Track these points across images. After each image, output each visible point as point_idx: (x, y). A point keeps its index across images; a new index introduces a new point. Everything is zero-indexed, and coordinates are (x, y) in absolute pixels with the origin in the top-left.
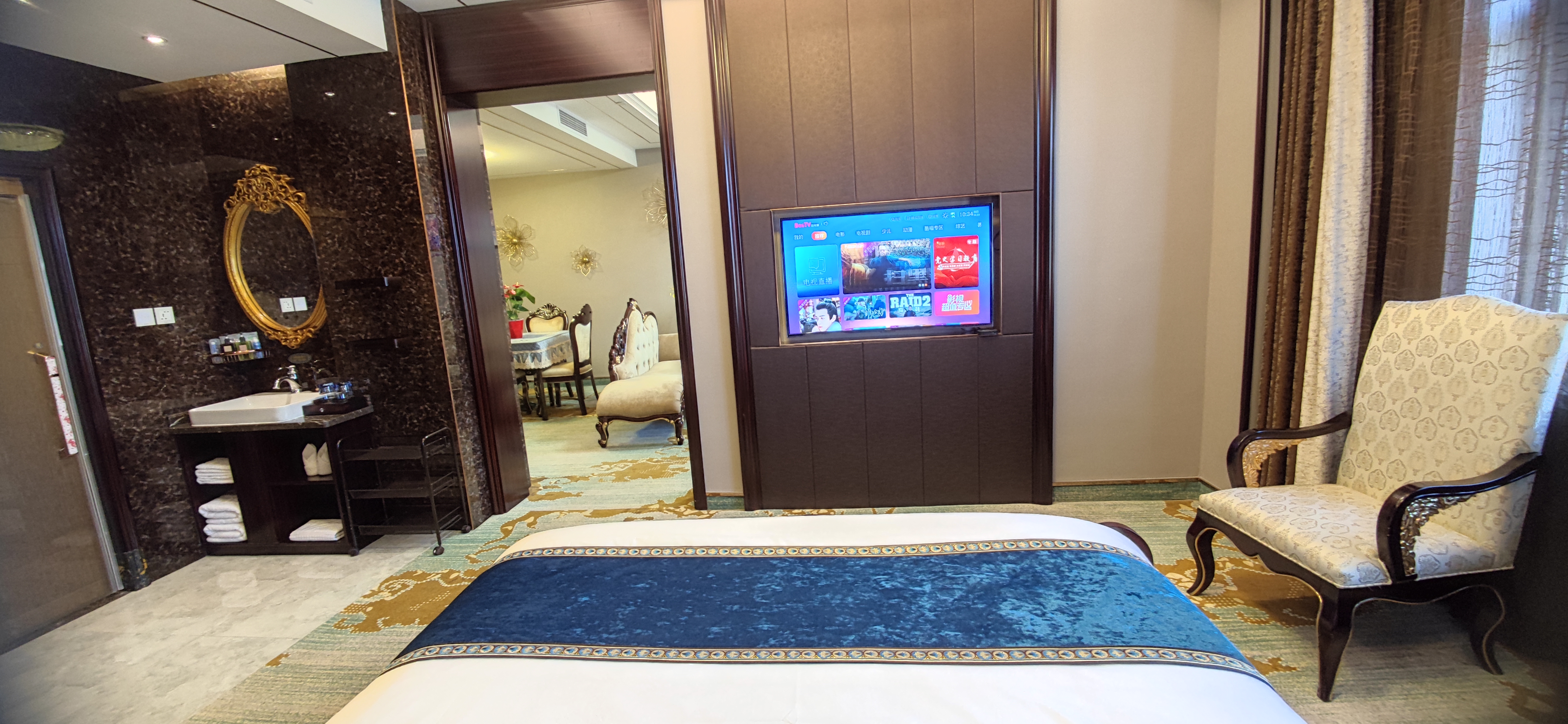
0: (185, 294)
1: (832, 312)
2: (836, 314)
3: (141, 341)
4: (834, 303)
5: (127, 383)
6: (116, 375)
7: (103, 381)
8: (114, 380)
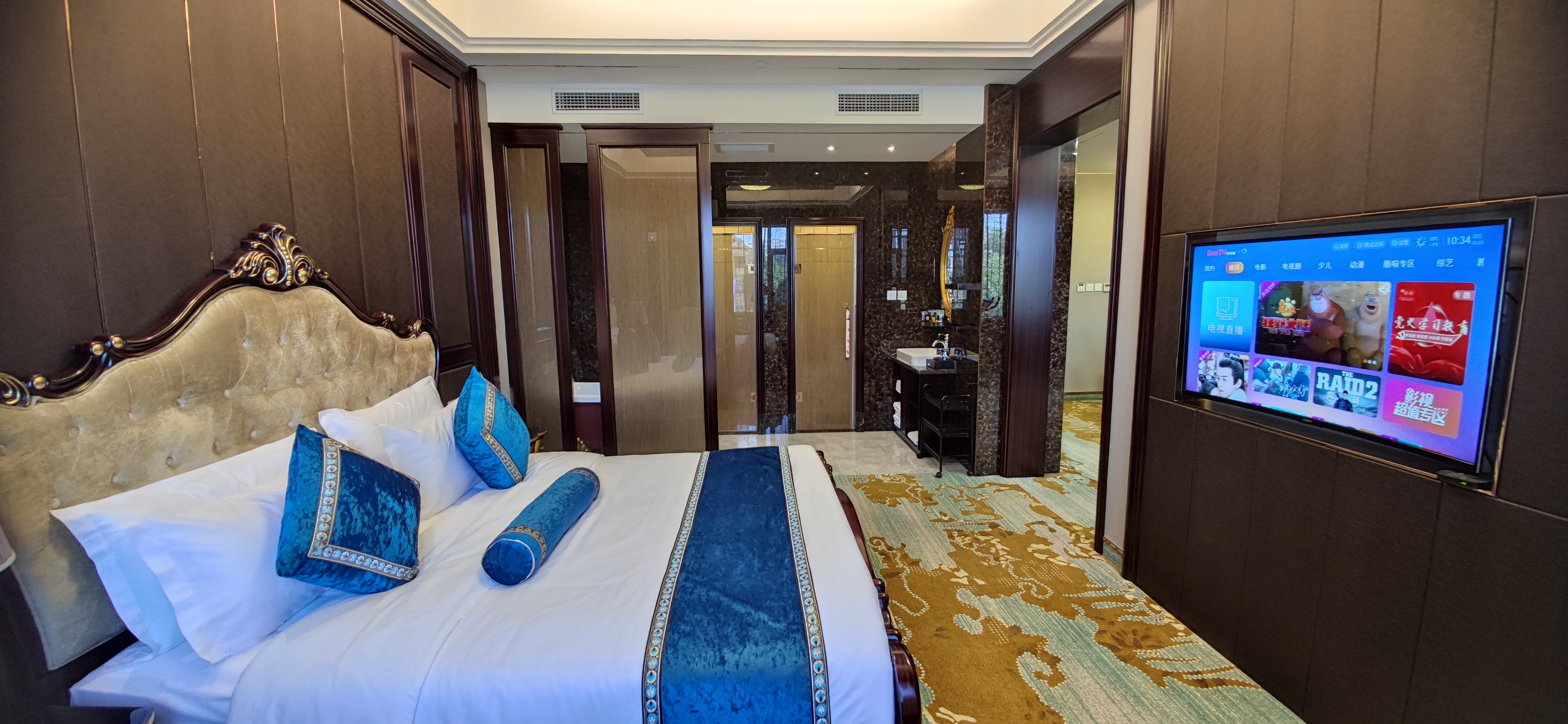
0: (916, 284)
1: (1238, 376)
2: (1242, 378)
3: (888, 308)
4: (1241, 361)
5: (877, 328)
6: (873, 323)
7: (866, 325)
8: (871, 326)
